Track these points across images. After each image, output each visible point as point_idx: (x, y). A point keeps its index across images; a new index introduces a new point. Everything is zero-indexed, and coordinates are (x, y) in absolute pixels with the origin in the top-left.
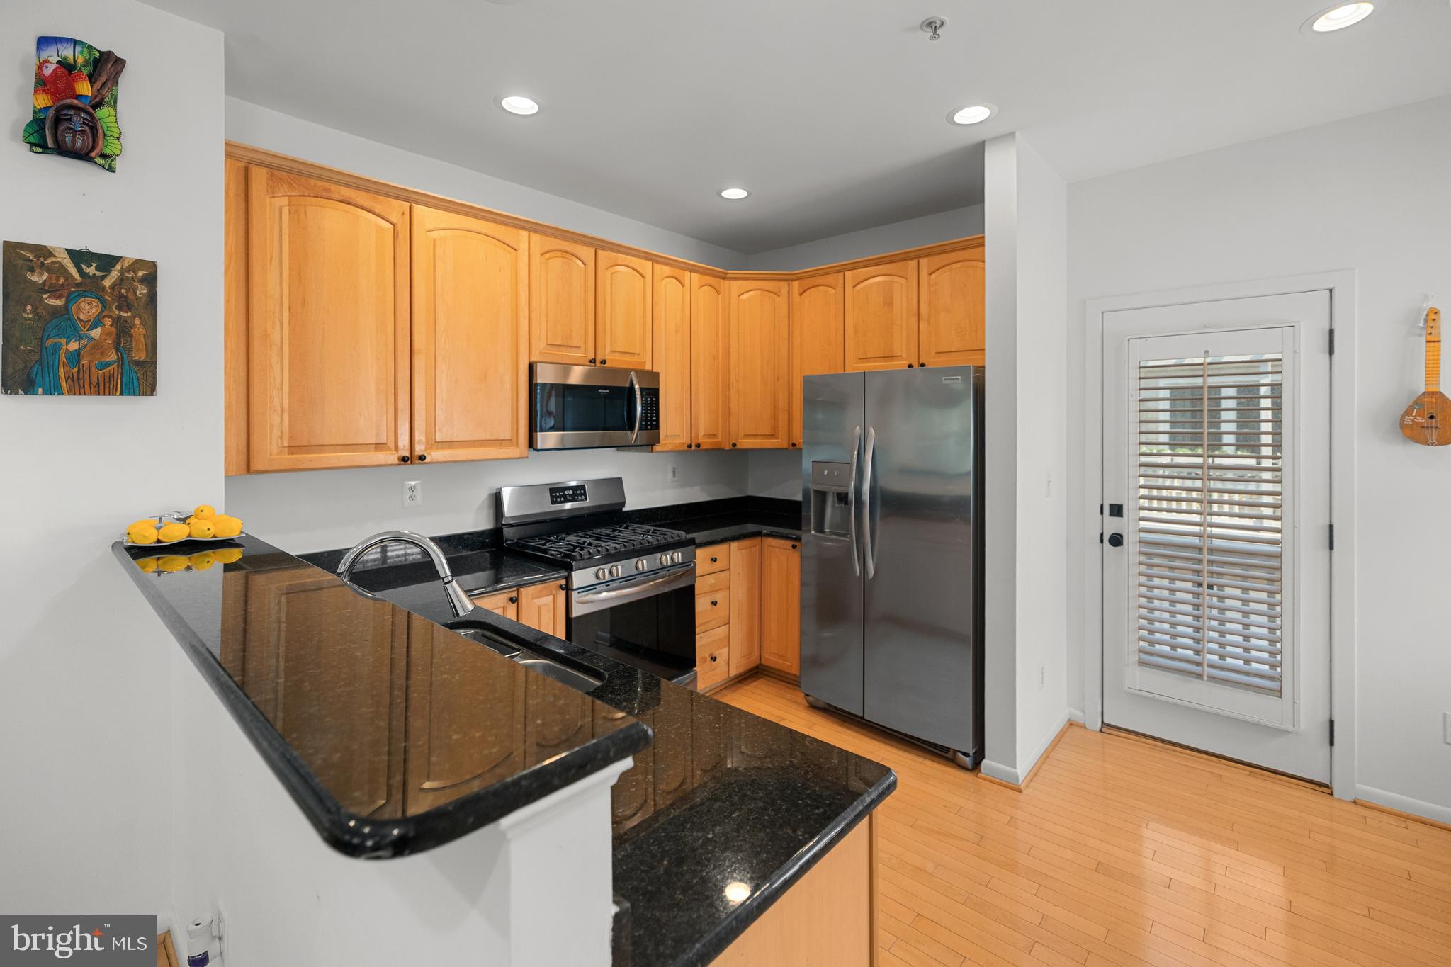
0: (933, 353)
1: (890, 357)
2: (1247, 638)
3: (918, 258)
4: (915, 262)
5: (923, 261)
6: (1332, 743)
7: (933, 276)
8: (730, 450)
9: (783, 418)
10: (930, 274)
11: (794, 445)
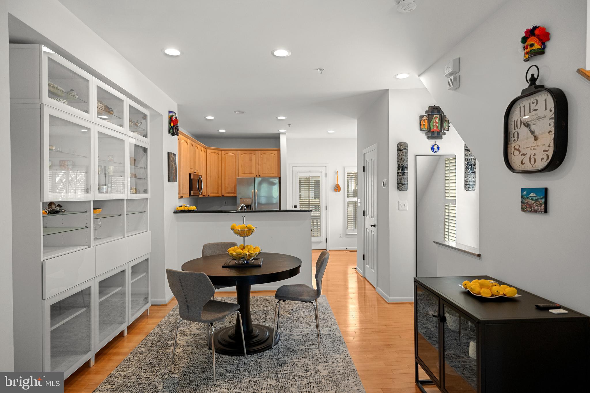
0: (262, 173)
1: (251, 173)
2: (317, 227)
3: (258, 151)
4: (257, 151)
5: (259, 152)
6: (326, 242)
7: (262, 155)
8: (207, 197)
9: (220, 188)
10: (261, 155)
11: (223, 195)
